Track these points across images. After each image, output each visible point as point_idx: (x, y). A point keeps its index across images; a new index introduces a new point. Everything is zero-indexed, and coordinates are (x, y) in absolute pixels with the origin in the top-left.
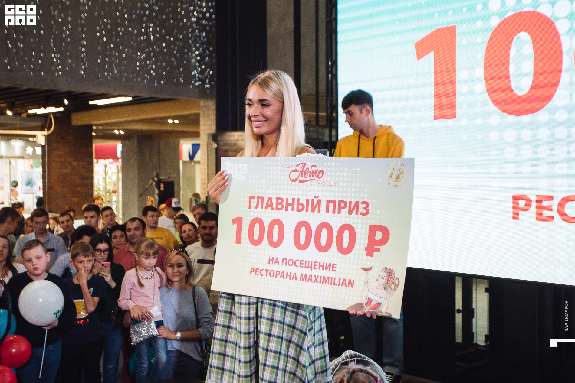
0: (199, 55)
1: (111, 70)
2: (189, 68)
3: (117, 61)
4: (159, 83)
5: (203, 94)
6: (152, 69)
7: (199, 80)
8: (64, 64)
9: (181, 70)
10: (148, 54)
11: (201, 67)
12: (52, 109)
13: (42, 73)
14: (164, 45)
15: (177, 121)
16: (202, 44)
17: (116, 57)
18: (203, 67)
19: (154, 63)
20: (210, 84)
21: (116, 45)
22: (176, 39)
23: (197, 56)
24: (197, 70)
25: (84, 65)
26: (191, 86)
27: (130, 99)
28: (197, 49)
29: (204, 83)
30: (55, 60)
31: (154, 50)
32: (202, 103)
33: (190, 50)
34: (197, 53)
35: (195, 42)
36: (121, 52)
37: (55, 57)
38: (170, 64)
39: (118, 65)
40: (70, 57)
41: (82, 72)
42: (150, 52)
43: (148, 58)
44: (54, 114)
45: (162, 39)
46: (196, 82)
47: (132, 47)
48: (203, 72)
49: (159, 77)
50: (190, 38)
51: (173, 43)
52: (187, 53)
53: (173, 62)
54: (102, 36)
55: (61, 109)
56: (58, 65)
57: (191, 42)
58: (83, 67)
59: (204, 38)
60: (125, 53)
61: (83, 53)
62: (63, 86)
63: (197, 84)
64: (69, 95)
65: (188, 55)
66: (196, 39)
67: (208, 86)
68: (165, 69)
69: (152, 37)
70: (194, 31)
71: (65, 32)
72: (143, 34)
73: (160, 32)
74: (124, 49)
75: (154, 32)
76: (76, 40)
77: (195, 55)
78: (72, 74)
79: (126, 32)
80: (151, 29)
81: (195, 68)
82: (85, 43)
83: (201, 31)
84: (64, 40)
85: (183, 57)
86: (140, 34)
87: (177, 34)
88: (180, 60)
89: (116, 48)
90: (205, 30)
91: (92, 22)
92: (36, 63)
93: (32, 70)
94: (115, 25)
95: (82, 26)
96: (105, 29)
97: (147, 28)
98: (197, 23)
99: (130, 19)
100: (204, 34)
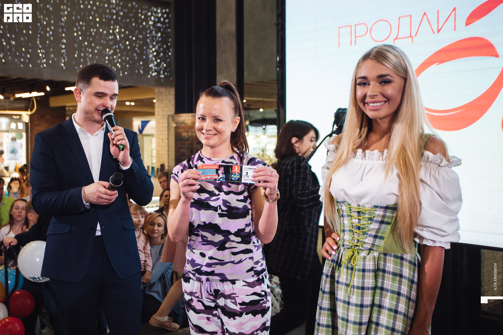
0: (156, 51)
1: (85, 63)
2: (147, 62)
3: (91, 56)
4: (123, 73)
5: (158, 82)
6: (118, 62)
7: (156, 71)
8: (48, 58)
9: (141, 63)
10: (115, 50)
11: (156, 60)
12: (35, 94)
13: (31, 66)
14: (127, 43)
15: (133, 104)
16: (157, 43)
17: (90, 53)
18: (159, 61)
19: (119, 58)
20: (164, 74)
21: (90, 43)
22: (137, 38)
23: (153, 52)
24: (153, 63)
25: (64, 59)
26: (149, 76)
28: (154, 46)
29: (159, 74)
30: (40, 55)
31: (119, 47)
32: (156, 90)
33: (148, 47)
34: (153, 49)
35: (152, 41)
36: (93, 49)
37: (41, 52)
38: (132, 58)
39: (91, 59)
40: (52, 53)
41: (63, 65)
42: (116, 49)
43: (115, 53)
44: (36, 97)
45: (126, 38)
46: (153, 73)
47: (101, 45)
48: (158, 65)
49: (123, 69)
50: (148, 38)
51: (135, 41)
52: (146, 50)
53: (135, 57)
54: (78, 36)
55: (42, 94)
56: (43, 59)
57: (148, 41)
58: (63, 61)
59: (159, 37)
60: (97, 49)
61: (63, 49)
62: (47, 76)
63: (154, 74)
64: (50, 83)
65: (147, 51)
66: (153, 38)
67: (162, 76)
68: (128, 62)
69: (118, 37)
70: (151, 32)
71: (48, 32)
72: (111, 34)
73: (124, 33)
74: (95, 46)
75: (120, 33)
76: (58, 39)
77: (152, 51)
78: (54, 66)
79: (97, 33)
80: (117, 30)
81: (152, 62)
82: (65, 41)
83: (157, 32)
84: (48, 38)
85: (142, 54)
86: (109, 34)
87: (138, 34)
88: (140, 55)
89: (89, 46)
90: (160, 31)
91: (70, 24)
92: (25, 58)
93: (23, 63)
94: (89, 27)
95: (63, 27)
96: (81, 30)
97: (114, 29)
98: (154, 26)
99: (101, 22)
100: (159, 35)
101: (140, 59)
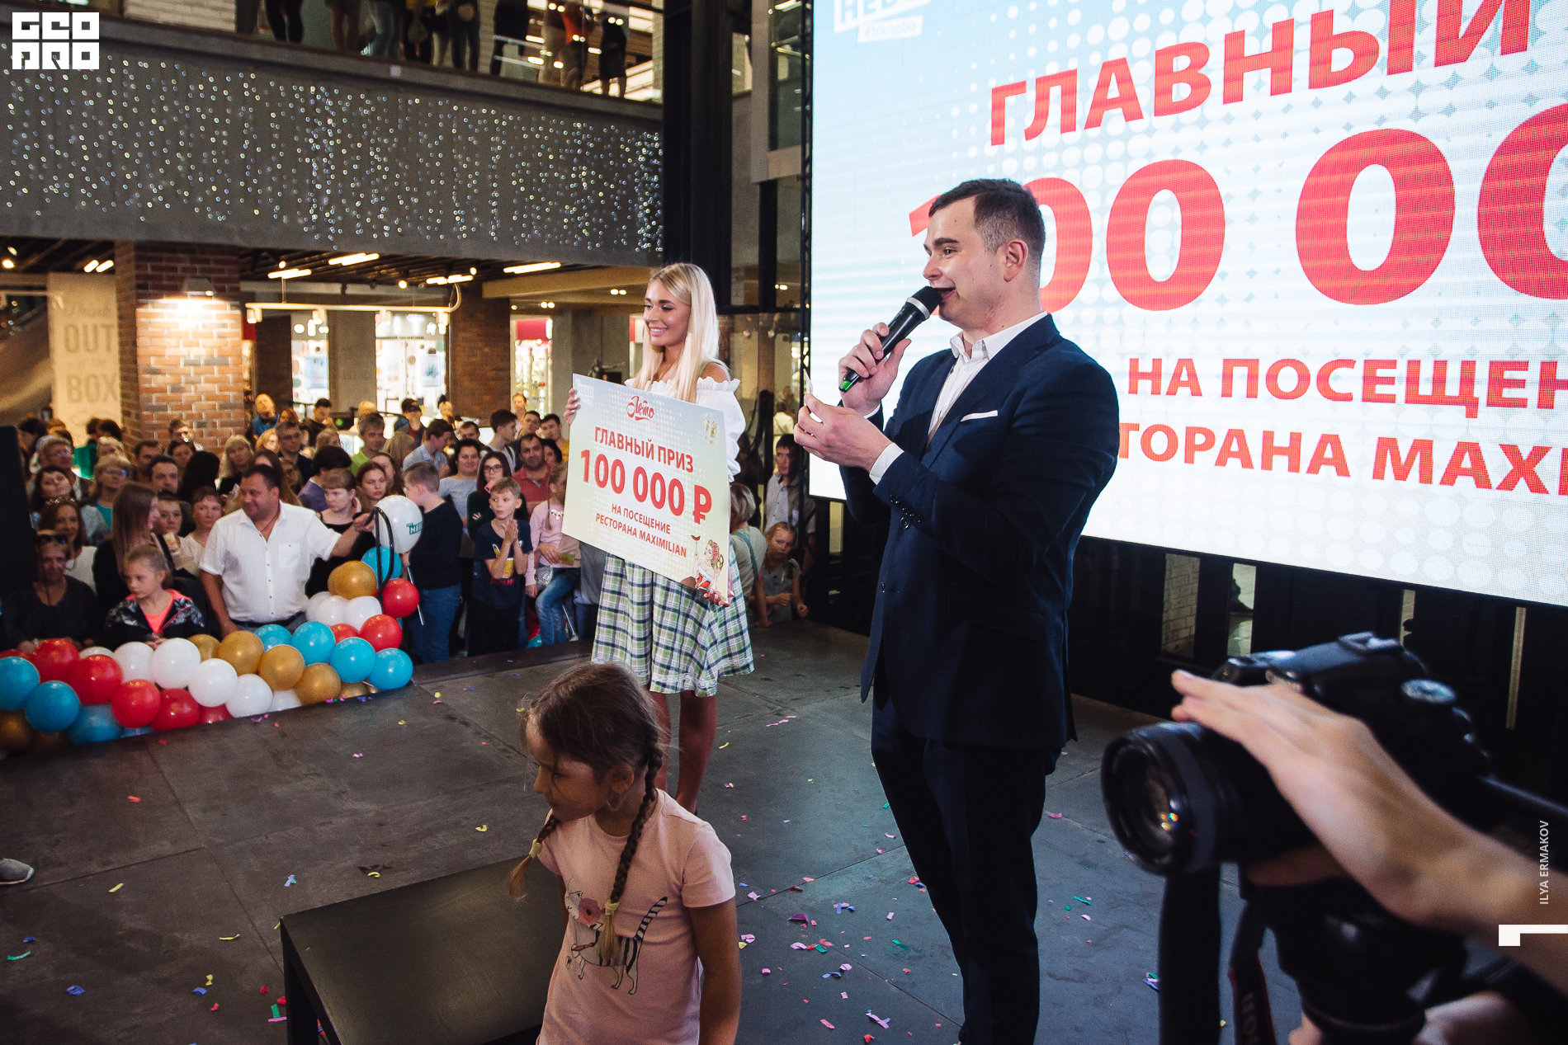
0: (649, 207)
1: (529, 230)
2: (633, 225)
3: (539, 217)
4: (593, 246)
5: (654, 258)
6: (584, 227)
7: (649, 240)
8: (469, 223)
9: (624, 227)
10: (579, 207)
11: (650, 223)
12: (457, 278)
13: (442, 237)
14: (601, 194)
15: (623, 293)
16: (652, 192)
17: (538, 213)
18: (654, 223)
19: (588, 219)
20: (662, 245)
21: (538, 196)
22: (618, 186)
23: (645, 208)
24: (645, 227)
25: (495, 224)
26: (637, 250)
27: (557, 265)
28: (646, 199)
29: (654, 245)
30: (457, 218)
31: (587, 202)
33: (635, 201)
34: (645, 204)
35: (643, 189)
36: (544, 205)
37: (458, 215)
38: (608, 219)
39: (539, 223)
40: (476, 215)
41: (492, 234)
42: (582, 204)
43: (580, 212)
44: (459, 284)
45: (599, 186)
46: (643, 243)
47: (557, 198)
48: (653, 230)
49: (593, 238)
50: (636, 184)
51: (614, 191)
52: (632, 205)
53: (613, 217)
54: (519, 185)
55: (469, 278)
56: (462, 225)
57: (636, 189)
58: (494, 227)
59: (655, 183)
60: (549, 207)
61: (494, 208)
62: (467, 253)
63: (645, 246)
64: (477, 263)
65: (633, 207)
66: (645, 185)
67: (660, 248)
68: (600, 227)
69: (585, 185)
70: (642, 174)
71: (470, 181)
72: (573, 181)
73: (595, 178)
74: (547, 201)
75: (588, 178)
76: (485, 192)
77: (643, 207)
78: (478, 236)
79: (550, 179)
80: (584, 174)
81: (643, 225)
82: (496, 194)
83: (651, 175)
84: (470, 191)
85: (626, 210)
86: (569, 180)
87: (618, 179)
88: (622, 214)
89: (537, 201)
90: (656, 173)
91: (506, 166)
92: (433, 224)
93: (429, 232)
94: (536, 170)
95: (493, 172)
96: (523, 175)
97: (578, 172)
98: (646, 163)
99: (556, 161)
100: (656, 178)
101: (622, 220)
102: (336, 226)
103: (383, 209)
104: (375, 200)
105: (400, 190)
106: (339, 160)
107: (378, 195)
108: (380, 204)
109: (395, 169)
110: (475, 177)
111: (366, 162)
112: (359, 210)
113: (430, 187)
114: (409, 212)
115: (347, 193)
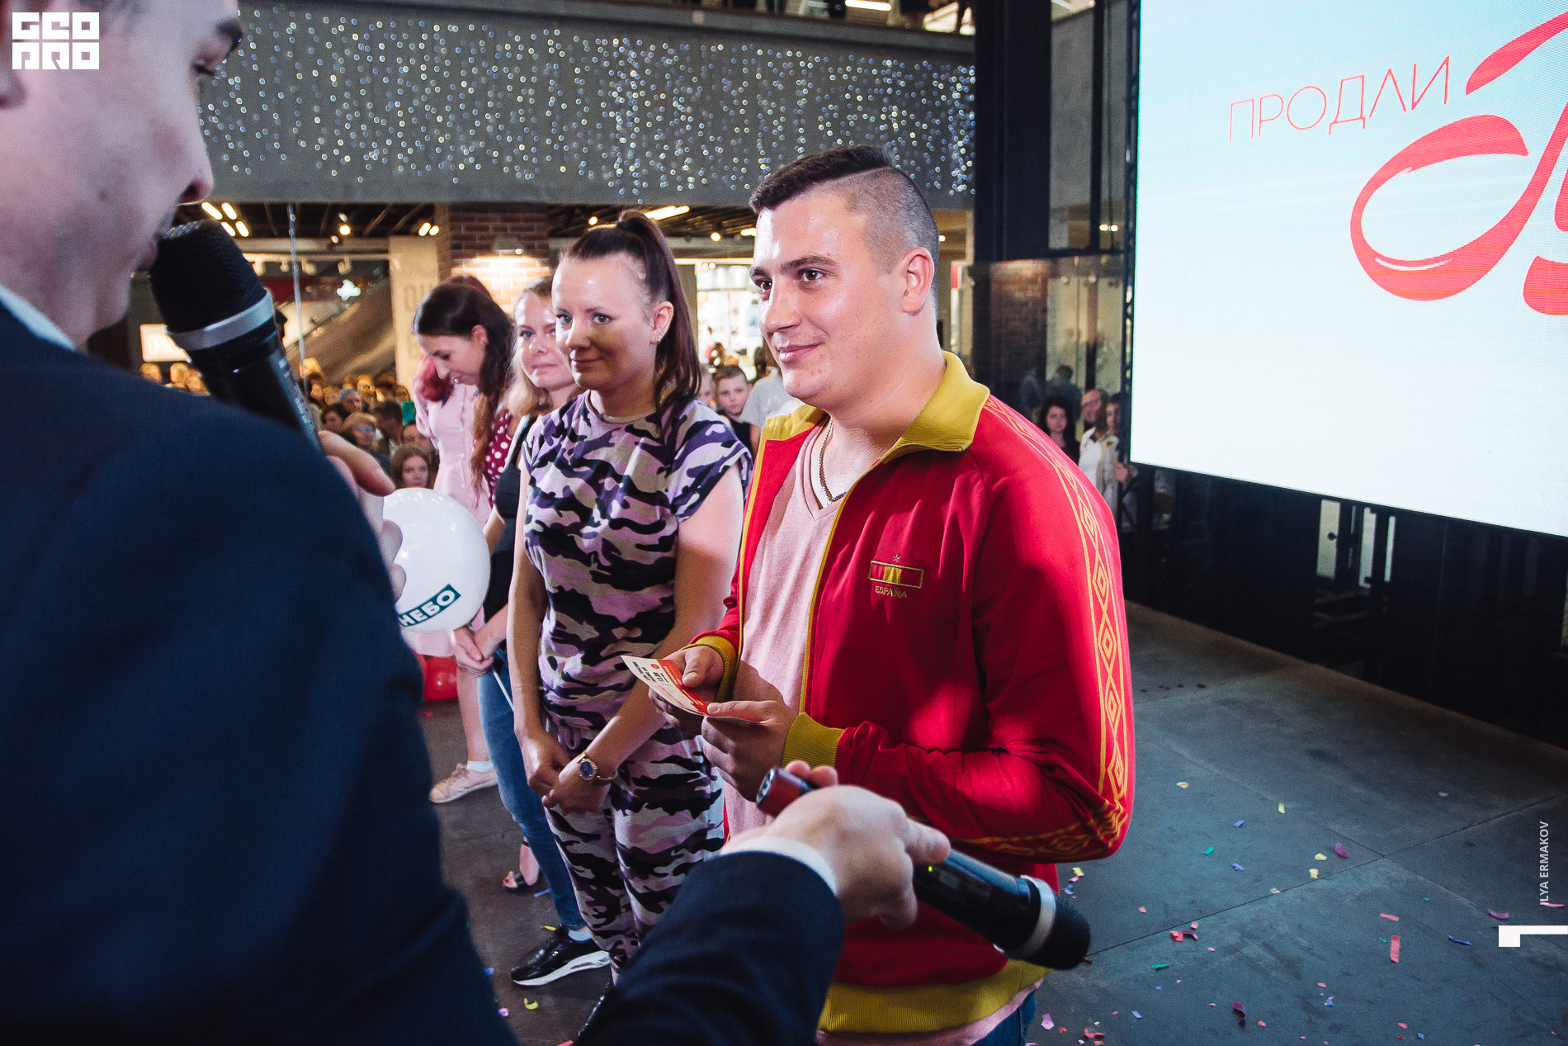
0: (964, 146)
2: (948, 166)
5: (968, 202)
7: (964, 182)
9: (937, 169)
11: (965, 164)
14: (912, 135)
16: (968, 130)
18: (969, 163)
20: (975, 188)
22: (931, 126)
23: (960, 148)
24: (959, 168)
26: (951, 192)
28: (961, 138)
33: (950, 140)
34: (960, 143)
35: (958, 128)
38: (921, 162)
45: (910, 126)
46: (958, 185)
48: (968, 171)
50: (951, 123)
51: (927, 132)
52: (946, 146)
53: (925, 159)
54: (827, 129)
57: (951, 128)
59: (971, 120)
63: (960, 188)
65: (948, 148)
66: (959, 123)
69: (895, 126)
70: (956, 111)
71: (776, 127)
72: (883, 122)
73: (907, 118)
75: (899, 119)
76: (791, 138)
77: (959, 147)
79: (859, 121)
80: (894, 114)
81: (958, 166)
83: (967, 112)
84: (776, 138)
85: (940, 151)
86: (879, 122)
87: (931, 118)
88: (935, 156)
90: (972, 109)
91: (813, 110)
92: (738, 174)
93: (734, 182)
94: (844, 112)
95: (799, 117)
96: (831, 119)
97: (889, 113)
98: (961, 100)
99: (865, 102)
100: (971, 115)
101: (935, 162)
102: (641, 180)
103: (688, 160)
104: (679, 152)
105: (704, 140)
106: (643, 113)
107: (683, 146)
108: (685, 156)
109: (698, 118)
110: (781, 123)
111: (670, 113)
112: (664, 162)
113: (736, 136)
114: (713, 163)
115: (651, 145)
